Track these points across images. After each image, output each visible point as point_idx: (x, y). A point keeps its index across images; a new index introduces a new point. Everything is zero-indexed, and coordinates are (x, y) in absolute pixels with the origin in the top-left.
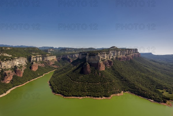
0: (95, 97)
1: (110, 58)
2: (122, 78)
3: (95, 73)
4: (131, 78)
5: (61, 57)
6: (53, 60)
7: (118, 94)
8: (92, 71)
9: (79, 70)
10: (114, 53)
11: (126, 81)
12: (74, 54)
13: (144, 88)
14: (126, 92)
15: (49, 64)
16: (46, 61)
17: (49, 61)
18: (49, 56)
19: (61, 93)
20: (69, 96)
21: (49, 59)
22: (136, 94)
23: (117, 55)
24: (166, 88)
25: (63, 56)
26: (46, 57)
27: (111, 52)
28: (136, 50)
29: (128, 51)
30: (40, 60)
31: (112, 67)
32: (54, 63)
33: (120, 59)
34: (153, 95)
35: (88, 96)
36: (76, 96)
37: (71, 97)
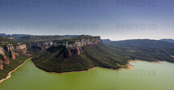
0: (79, 71)
1: (82, 45)
2: (93, 59)
3: (75, 56)
4: (99, 59)
5: (31, 46)
6: (24, 48)
7: (93, 68)
8: (72, 55)
9: (62, 55)
10: (84, 40)
11: (96, 60)
12: (44, 42)
13: (107, 63)
14: (97, 67)
15: (23, 53)
16: (18, 50)
17: (21, 50)
18: (20, 45)
19: (55, 72)
20: (62, 72)
21: (21, 48)
22: (103, 67)
23: (87, 42)
24: (119, 62)
25: (32, 45)
26: (18, 46)
27: (82, 40)
28: (99, 37)
29: (94, 38)
30: (12, 49)
31: (85, 52)
32: (26, 52)
33: (89, 45)
34: (112, 66)
35: (74, 71)
36: (67, 72)
37: (63, 73)
